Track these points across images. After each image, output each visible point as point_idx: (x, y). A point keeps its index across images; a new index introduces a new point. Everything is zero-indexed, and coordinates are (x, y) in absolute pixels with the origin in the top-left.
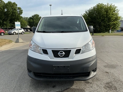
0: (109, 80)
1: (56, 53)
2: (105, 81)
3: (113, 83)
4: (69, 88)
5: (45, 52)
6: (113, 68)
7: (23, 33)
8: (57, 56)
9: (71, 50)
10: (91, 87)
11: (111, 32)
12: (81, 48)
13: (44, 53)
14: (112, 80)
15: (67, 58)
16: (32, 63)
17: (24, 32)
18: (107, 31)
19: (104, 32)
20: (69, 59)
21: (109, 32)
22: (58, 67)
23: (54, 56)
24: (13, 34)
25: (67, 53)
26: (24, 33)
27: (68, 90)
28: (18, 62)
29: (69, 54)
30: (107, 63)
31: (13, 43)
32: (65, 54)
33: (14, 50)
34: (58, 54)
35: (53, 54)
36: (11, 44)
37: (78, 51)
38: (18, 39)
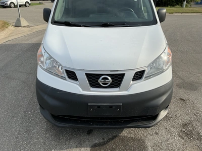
0: (186, 119)
1: (94, 79)
2: (180, 121)
3: (194, 125)
4: (116, 136)
5: (72, 75)
6: (192, 90)
7: (27, 5)
8: (97, 84)
9: (124, 74)
10: (157, 133)
11: (186, 6)
12: (146, 69)
13: (69, 78)
14: (193, 119)
15: (117, 89)
16: (46, 97)
17: (30, 2)
18: (178, 4)
19: (173, 6)
20: (119, 91)
21: (182, 6)
22: (99, 107)
23: (90, 84)
24: (10, 7)
25: (117, 79)
26: (29, 4)
27: (115, 140)
28: (21, 72)
29: (121, 81)
30: (182, 79)
31: (11, 28)
32: (113, 81)
33: (13, 45)
34: (97, 81)
35: (89, 81)
36: (7, 30)
37: (139, 76)
38: (19, 20)
